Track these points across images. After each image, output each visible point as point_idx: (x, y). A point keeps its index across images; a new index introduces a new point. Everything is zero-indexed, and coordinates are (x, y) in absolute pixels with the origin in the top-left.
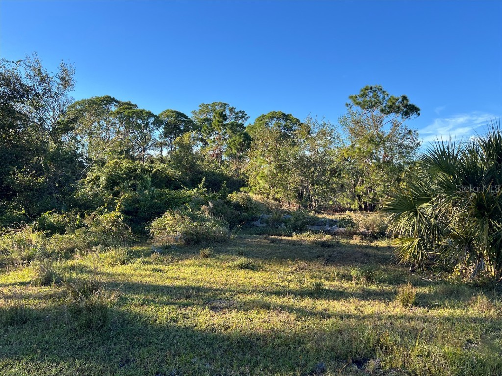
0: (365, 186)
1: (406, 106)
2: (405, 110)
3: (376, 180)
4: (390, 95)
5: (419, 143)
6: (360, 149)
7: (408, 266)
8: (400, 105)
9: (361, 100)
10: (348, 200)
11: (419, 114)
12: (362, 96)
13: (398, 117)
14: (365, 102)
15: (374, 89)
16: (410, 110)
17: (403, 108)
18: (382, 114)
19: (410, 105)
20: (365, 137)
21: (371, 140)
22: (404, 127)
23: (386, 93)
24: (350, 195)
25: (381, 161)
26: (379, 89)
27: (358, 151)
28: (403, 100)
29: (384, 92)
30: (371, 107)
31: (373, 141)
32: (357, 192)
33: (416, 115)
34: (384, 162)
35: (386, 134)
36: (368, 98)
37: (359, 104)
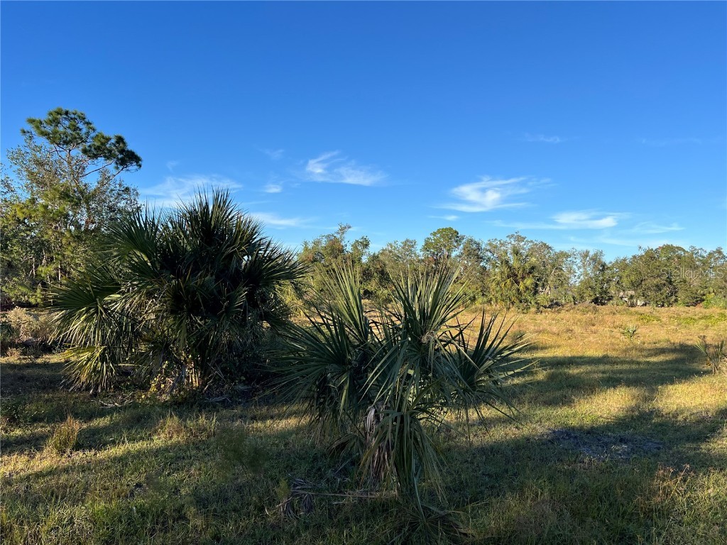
0: (54, 266)
1: (122, 151)
2: (120, 156)
3: (73, 258)
4: (99, 130)
5: (140, 207)
6: (46, 207)
7: (88, 389)
8: (114, 148)
9: (49, 129)
10: (24, 290)
11: (140, 166)
12: (50, 122)
13: (111, 166)
14: (55, 133)
15: (73, 116)
16: (128, 158)
17: (117, 153)
18: (85, 157)
19: (128, 151)
20: (55, 189)
21: (65, 195)
22: (118, 182)
23: (91, 126)
24: (27, 282)
25: (83, 229)
26: (79, 117)
27: (42, 210)
28: (118, 142)
29: (88, 123)
30: (66, 143)
31: (68, 196)
32: (40, 275)
33: (136, 167)
34: (87, 230)
35: (90, 189)
36: (62, 128)
37: (44, 134)
